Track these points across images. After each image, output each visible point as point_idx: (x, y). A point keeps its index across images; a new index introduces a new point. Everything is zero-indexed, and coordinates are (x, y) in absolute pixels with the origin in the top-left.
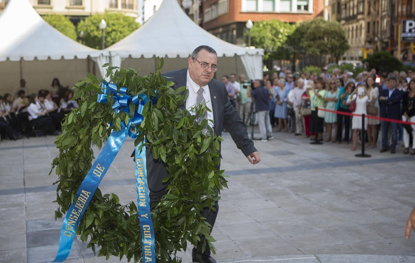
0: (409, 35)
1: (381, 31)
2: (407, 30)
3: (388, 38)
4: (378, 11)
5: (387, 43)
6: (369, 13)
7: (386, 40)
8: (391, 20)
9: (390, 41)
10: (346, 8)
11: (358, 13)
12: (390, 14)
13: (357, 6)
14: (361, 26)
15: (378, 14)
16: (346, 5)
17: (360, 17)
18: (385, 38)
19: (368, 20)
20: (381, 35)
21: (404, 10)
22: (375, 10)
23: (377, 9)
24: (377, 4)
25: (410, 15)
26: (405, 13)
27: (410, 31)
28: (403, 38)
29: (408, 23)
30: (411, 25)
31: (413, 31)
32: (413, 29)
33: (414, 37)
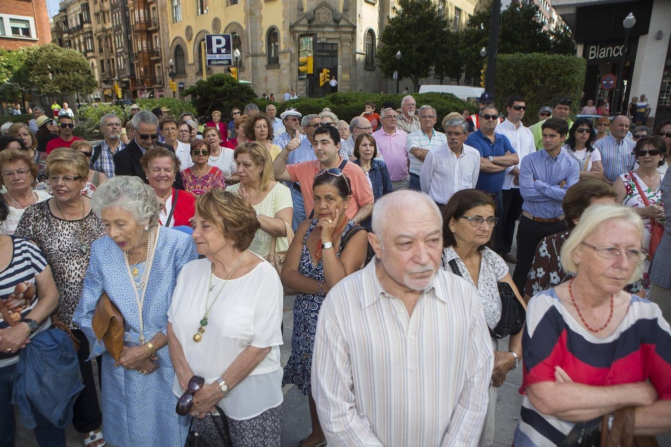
0: (218, 57)
1: (118, 70)
2: (215, 51)
3: (128, 77)
4: (112, 48)
5: (127, 82)
6: (101, 51)
7: (127, 79)
8: (129, 57)
9: (130, 80)
10: (70, 45)
12: (127, 51)
13: (85, 43)
14: (93, 64)
15: (112, 51)
16: (70, 42)
17: (89, 55)
18: (123, 78)
19: (101, 58)
20: (119, 75)
21: (144, 45)
22: (107, 47)
23: (109, 46)
24: (109, 39)
25: (152, 52)
26: (145, 49)
27: (219, 51)
28: (210, 61)
29: (214, 39)
30: (219, 42)
31: (223, 51)
32: (223, 48)
33: (227, 60)
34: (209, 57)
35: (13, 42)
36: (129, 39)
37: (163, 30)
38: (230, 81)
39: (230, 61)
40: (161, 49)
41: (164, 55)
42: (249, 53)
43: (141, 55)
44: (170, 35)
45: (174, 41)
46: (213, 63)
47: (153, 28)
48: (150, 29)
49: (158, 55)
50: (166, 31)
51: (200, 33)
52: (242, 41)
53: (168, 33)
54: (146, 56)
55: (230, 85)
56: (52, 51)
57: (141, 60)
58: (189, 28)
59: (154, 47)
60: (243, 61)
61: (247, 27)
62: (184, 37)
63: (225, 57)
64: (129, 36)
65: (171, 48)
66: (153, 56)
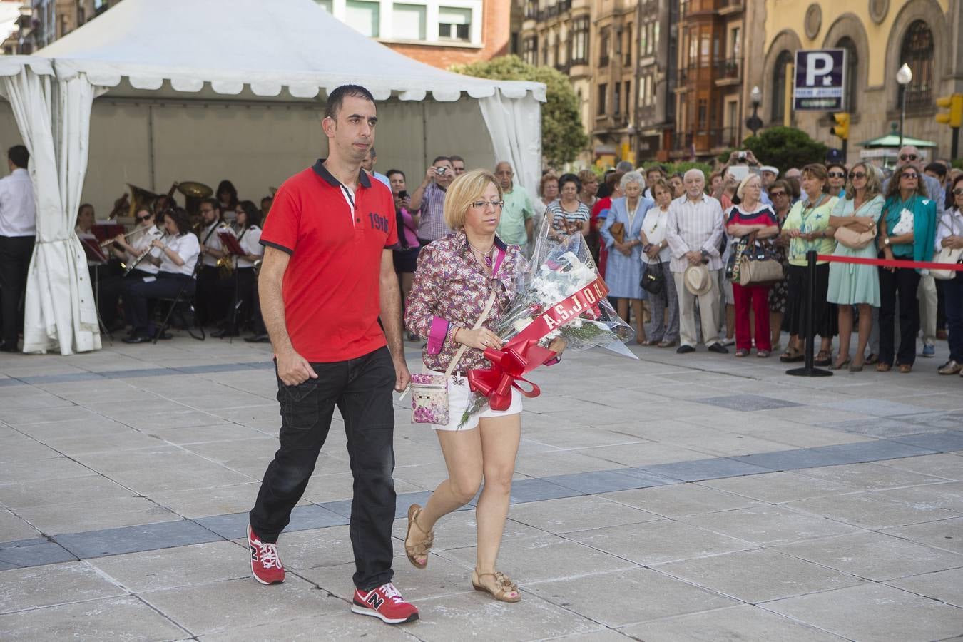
0: (815, 92)
1: (637, 109)
2: (810, 80)
3: (659, 126)
4: (629, 56)
5: (653, 140)
6: (604, 61)
7: (653, 132)
8: (667, 78)
9: (661, 134)
10: (535, 49)
11: (571, 63)
12: (663, 63)
13: (569, 43)
14: (580, 94)
15: (629, 63)
16: (535, 39)
17: (576, 71)
18: (647, 128)
19: (602, 80)
20: (637, 120)
21: (706, 51)
22: (619, 53)
23: (625, 51)
24: (625, 35)
25: (722, 66)
26: (705, 59)
27: (819, 81)
28: (799, 101)
29: (811, 60)
30: (820, 64)
31: (827, 81)
32: (827, 76)
33: (830, 99)
34: (799, 93)
35: (437, 53)
36: (673, 34)
37: (754, 13)
38: (796, 139)
39: (838, 100)
40: (743, 59)
41: (749, 76)
42: (949, 71)
43: (693, 75)
44: (768, 26)
45: (775, 40)
46: (804, 103)
47: (731, 8)
48: (723, 11)
49: (734, 75)
50: (760, 17)
51: (838, 20)
52: (937, 41)
53: (764, 21)
54: (707, 76)
55: (795, 145)
56: (509, 72)
57: (694, 86)
58: (813, 11)
59: (728, 55)
60: (935, 91)
61: (952, 7)
62: (801, 32)
63: (830, 92)
64: (673, 28)
65: (767, 57)
66: (722, 77)
